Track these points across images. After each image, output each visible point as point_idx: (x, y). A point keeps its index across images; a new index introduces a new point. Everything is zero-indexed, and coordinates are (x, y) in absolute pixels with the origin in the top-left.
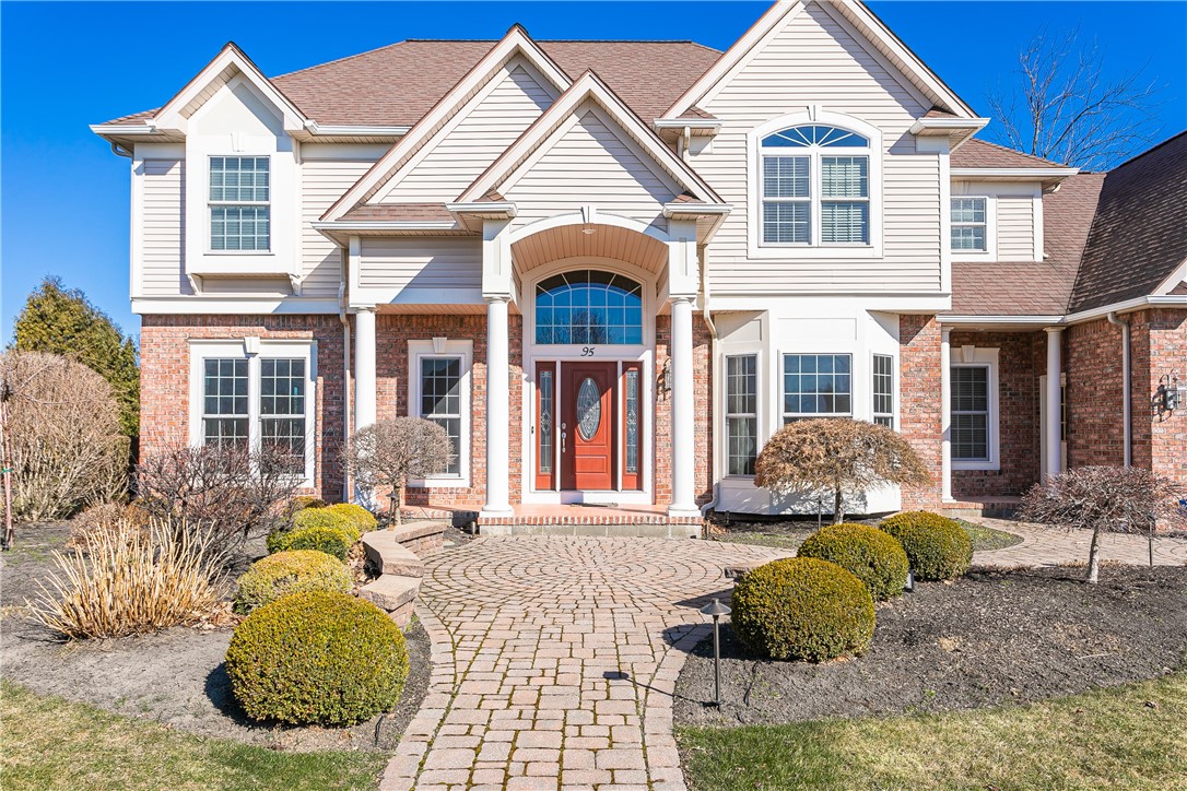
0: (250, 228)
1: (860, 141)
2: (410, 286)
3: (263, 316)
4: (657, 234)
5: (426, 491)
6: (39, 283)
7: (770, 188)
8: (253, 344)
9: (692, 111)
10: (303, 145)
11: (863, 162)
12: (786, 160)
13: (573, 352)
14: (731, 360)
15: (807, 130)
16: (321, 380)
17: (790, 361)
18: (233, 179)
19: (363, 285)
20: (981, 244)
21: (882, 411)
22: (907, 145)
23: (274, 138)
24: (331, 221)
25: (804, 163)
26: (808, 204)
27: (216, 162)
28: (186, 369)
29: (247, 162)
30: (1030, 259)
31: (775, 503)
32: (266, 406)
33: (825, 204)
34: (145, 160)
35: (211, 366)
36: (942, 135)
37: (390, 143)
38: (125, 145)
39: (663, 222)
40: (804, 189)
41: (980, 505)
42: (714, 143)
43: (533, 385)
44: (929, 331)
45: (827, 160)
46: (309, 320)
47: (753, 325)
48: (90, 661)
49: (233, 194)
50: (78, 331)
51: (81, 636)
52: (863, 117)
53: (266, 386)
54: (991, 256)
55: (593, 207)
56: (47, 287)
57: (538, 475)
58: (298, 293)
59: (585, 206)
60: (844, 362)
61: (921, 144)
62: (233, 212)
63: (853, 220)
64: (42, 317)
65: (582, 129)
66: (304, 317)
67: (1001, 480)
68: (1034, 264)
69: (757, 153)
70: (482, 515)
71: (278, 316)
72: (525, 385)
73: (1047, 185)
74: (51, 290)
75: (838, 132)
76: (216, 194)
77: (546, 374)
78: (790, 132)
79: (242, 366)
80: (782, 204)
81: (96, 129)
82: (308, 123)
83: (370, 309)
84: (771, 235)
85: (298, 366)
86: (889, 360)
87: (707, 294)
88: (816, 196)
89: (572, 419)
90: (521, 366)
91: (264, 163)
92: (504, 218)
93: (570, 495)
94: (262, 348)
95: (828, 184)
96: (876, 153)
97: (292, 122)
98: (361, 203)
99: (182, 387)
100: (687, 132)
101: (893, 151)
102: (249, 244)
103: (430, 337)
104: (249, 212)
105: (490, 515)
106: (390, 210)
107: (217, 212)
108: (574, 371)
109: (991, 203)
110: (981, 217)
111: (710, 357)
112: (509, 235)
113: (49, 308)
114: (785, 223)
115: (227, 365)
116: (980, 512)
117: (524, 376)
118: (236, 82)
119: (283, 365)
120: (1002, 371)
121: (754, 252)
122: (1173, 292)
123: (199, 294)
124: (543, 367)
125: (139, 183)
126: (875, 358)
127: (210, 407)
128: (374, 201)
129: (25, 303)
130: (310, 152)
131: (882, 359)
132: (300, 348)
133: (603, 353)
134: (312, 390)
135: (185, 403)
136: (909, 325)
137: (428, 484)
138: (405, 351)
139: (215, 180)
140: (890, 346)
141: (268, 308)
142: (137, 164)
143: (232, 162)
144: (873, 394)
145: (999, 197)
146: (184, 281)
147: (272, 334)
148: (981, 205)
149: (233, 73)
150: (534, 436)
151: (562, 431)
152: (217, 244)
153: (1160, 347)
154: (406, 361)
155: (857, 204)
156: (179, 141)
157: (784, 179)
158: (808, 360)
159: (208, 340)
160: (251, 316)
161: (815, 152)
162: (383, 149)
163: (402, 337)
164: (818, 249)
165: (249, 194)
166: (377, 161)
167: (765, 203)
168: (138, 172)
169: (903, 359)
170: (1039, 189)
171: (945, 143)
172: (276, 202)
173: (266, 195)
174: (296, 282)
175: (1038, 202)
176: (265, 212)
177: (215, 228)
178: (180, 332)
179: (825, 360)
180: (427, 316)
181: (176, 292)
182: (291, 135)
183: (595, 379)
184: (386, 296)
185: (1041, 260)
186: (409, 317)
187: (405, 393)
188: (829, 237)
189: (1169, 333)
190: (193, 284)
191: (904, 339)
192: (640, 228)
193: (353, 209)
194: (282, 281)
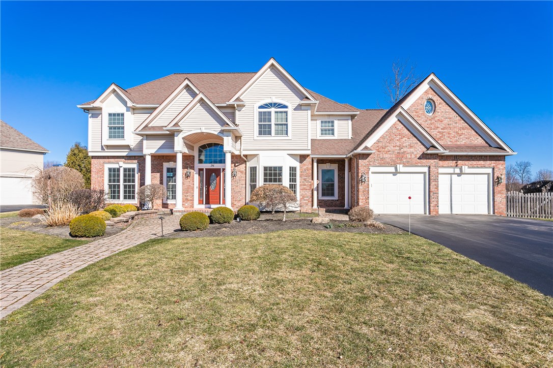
0: (119, 132)
1: (286, 107)
2: (159, 148)
3: (124, 156)
4: (221, 135)
5: (167, 204)
6: (74, 144)
7: (260, 120)
8: (121, 164)
9: (238, 99)
10: (134, 110)
11: (286, 112)
12: (265, 112)
13: (209, 166)
14: (251, 168)
15: (271, 104)
16: (139, 174)
17: (265, 169)
18: (114, 119)
19: (147, 148)
20: (333, 134)
21: (293, 182)
22: (299, 108)
23: (125, 108)
24: (137, 132)
25: (270, 113)
26: (271, 125)
27: (110, 115)
28: (103, 171)
29: (118, 115)
30: (347, 138)
31: (261, 208)
32: (125, 181)
33: (275, 124)
34: (92, 114)
35: (110, 170)
36: (309, 105)
37: (155, 108)
38: (86, 110)
39: (222, 132)
40: (270, 120)
41: (325, 209)
42: (244, 108)
43: (197, 175)
44: (309, 160)
45: (276, 112)
46: (136, 157)
47: (256, 158)
48: (51, 230)
49: (114, 123)
50: (85, 159)
51: (51, 226)
52: (286, 100)
53: (125, 175)
54: (336, 137)
55: (204, 128)
56: (76, 145)
57: (199, 200)
58: (132, 150)
59: (201, 127)
60: (280, 168)
61: (303, 107)
62: (115, 128)
63: (283, 128)
64: (74, 154)
65: (200, 107)
66: (135, 156)
67: (338, 202)
68: (348, 139)
69: (257, 111)
70: (174, 209)
71: (127, 156)
72: (195, 175)
73: (353, 117)
74: (77, 146)
75: (280, 104)
76: (110, 123)
77: (201, 172)
78: (266, 105)
79: (118, 170)
80: (264, 124)
81: (79, 106)
82: (134, 104)
83: (149, 155)
84: (260, 133)
85: (133, 170)
86: (295, 168)
87: (242, 150)
88: (273, 122)
89: (208, 184)
90: (194, 170)
91: (123, 115)
92: (180, 131)
93: (207, 205)
94: (123, 165)
95: (277, 119)
96: (290, 110)
97: (130, 104)
98: (146, 126)
99: (102, 176)
100: (236, 106)
101: (295, 110)
102: (119, 137)
103: (169, 162)
104: (119, 128)
105: (176, 210)
106: (153, 128)
107: (110, 128)
108: (209, 172)
109: (336, 122)
110: (333, 126)
111: (246, 167)
112: (181, 135)
113: (76, 152)
114: (264, 130)
115: (114, 170)
116: (324, 211)
117: (195, 172)
118: (115, 93)
119: (129, 170)
120: (339, 171)
121: (256, 138)
122: (362, 150)
123: (106, 150)
124: (201, 170)
125: (91, 120)
126: (290, 167)
127: (110, 181)
128: (149, 126)
129: (70, 150)
130: (136, 112)
131: (293, 168)
132: (134, 165)
133: (217, 166)
134: (137, 176)
135: (103, 180)
136: (302, 158)
137: (168, 202)
138: (162, 166)
139: (110, 120)
140: (296, 164)
141: (125, 154)
142: (90, 115)
143: (114, 115)
144: (289, 177)
145: (338, 120)
146: (102, 147)
147: (126, 161)
148: (333, 122)
149: (114, 91)
150: (198, 189)
151: (206, 188)
152: (110, 137)
153: (362, 165)
154: (162, 168)
155: (285, 124)
156: (101, 109)
157: (264, 118)
158: (270, 168)
159: (109, 163)
160: (121, 156)
161: (273, 110)
162: (153, 110)
163: (161, 162)
164: (273, 137)
165: (118, 123)
166: (151, 114)
167: (259, 124)
168: (90, 117)
169: (301, 167)
170: (350, 118)
171: (309, 107)
172: (126, 125)
173: (123, 123)
174: (131, 147)
175: (350, 122)
176: (123, 128)
177: (110, 133)
178: (102, 161)
179: (275, 168)
180: (168, 156)
181: (100, 150)
182: (130, 107)
183: (215, 173)
184: (153, 151)
185: (350, 138)
186: (163, 156)
187: (162, 177)
188: (277, 133)
189: (364, 161)
190: (104, 148)
191: (301, 162)
192: (216, 133)
193: (144, 128)
194: (127, 147)
